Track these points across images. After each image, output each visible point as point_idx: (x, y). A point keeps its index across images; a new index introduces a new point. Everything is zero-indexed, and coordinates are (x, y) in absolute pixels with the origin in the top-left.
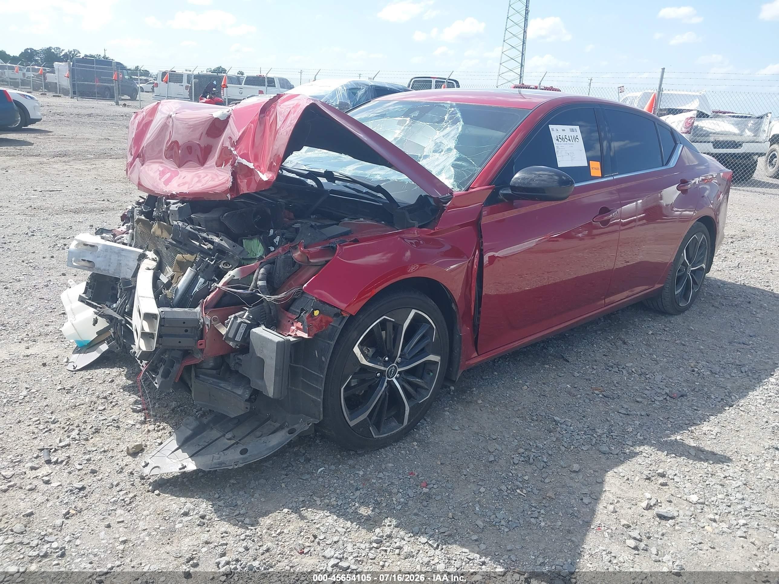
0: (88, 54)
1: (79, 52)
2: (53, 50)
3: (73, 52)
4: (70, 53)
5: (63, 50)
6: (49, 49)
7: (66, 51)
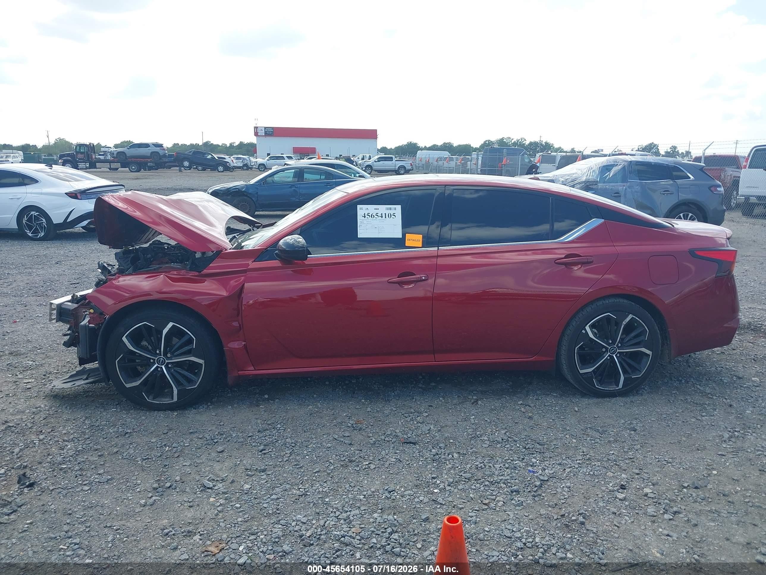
0: (532, 141)
1: (525, 140)
2: (505, 140)
3: (520, 141)
4: (518, 142)
5: (512, 139)
6: (503, 139)
7: (515, 140)
